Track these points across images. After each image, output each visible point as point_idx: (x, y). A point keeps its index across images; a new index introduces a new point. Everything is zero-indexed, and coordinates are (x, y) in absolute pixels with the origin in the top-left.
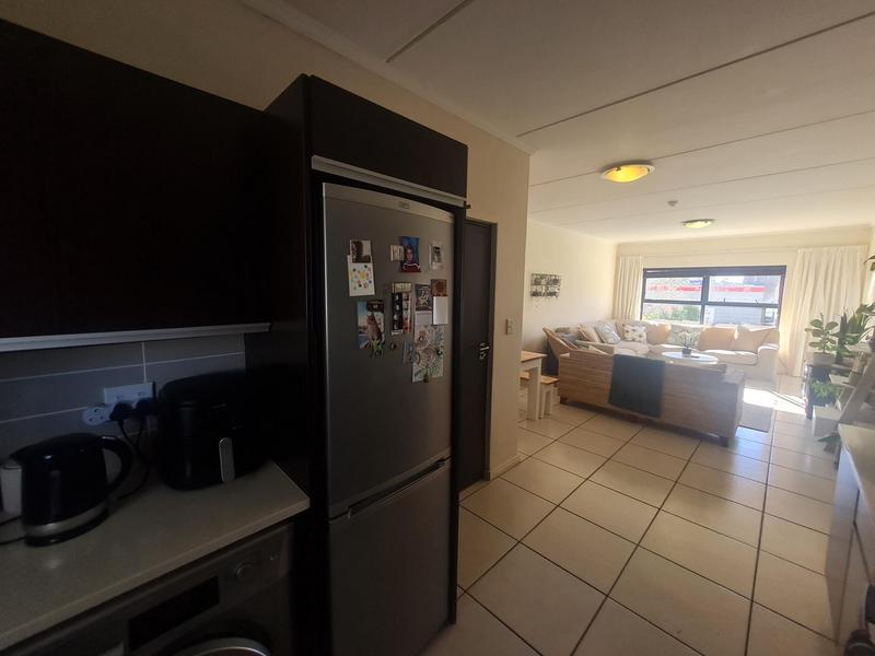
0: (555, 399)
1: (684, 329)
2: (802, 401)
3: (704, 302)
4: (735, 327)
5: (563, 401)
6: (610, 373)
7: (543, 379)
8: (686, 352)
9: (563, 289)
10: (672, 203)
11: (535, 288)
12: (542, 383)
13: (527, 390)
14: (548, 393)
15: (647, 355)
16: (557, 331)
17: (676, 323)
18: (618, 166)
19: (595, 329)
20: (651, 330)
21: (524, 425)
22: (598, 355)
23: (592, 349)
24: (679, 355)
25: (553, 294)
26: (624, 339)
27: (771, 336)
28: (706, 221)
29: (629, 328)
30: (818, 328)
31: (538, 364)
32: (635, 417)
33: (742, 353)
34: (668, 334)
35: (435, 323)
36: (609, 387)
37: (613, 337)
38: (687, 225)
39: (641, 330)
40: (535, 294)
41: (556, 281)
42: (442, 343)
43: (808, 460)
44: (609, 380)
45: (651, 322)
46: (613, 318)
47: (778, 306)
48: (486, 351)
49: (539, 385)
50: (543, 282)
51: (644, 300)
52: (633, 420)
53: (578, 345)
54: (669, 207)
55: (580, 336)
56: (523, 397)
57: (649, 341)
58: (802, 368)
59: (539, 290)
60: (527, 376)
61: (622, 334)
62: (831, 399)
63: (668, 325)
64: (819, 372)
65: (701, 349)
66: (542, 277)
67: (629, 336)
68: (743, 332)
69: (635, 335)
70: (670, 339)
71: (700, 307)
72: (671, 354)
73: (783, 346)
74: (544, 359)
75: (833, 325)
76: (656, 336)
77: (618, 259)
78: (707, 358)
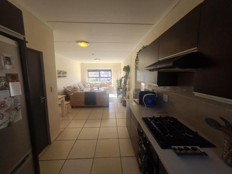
0: (70, 107)
1: (97, 83)
2: (116, 95)
3: (100, 77)
4: (105, 82)
5: (72, 107)
6: (84, 97)
7: (66, 103)
8: (98, 88)
9: (68, 75)
10: (93, 54)
11: (59, 75)
12: (66, 104)
13: (61, 107)
14: (68, 107)
15: (90, 90)
16: (68, 87)
17: (95, 82)
18: (81, 42)
19: (78, 85)
20: (90, 84)
21: (61, 119)
22: (81, 93)
23: (79, 91)
24: (97, 89)
25: (65, 77)
26: (85, 87)
27: (110, 83)
28: (99, 59)
29: (86, 84)
30: (117, 81)
31: (64, 99)
32: (91, 106)
33: (107, 87)
34: (94, 85)
35: (12, 95)
36: (84, 100)
37: (83, 87)
38: (96, 60)
39: (89, 84)
40: (59, 77)
41: (66, 73)
42: (19, 104)
43: (119, 105)
44: (84, 99)
45: (90, 82)
46: (82, 82)
47: (111, 77)
48: (43, 99)
49: (65, 105)
50: (62, 73)
51: (88, 77)
52: (90, 107)
53: (75, 91)
54: (92, 55)
55: (75, 88)
56: (60, 110)
57: (90, 87)
58: (115, 89)
59: (60, 76)
60: (60, 103)
61: (84, 86)
62: (120, 94)
63: (94, 82)
64: (118, 89)
65: (100, 88)
66: (61, 71)
67: (86, 86)
68: (107, 83)
69: (87, 86)
70: (95, 86)
71: (99, 78)
72: (96, 89)
73: (112, 85)
74: (65, 97)
75: (119, 80)
76: (92, 86)
77: (81, 67)
78: (102, 89)
